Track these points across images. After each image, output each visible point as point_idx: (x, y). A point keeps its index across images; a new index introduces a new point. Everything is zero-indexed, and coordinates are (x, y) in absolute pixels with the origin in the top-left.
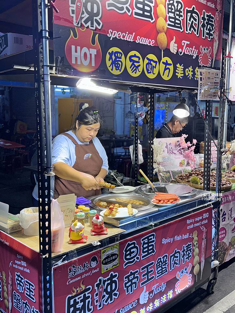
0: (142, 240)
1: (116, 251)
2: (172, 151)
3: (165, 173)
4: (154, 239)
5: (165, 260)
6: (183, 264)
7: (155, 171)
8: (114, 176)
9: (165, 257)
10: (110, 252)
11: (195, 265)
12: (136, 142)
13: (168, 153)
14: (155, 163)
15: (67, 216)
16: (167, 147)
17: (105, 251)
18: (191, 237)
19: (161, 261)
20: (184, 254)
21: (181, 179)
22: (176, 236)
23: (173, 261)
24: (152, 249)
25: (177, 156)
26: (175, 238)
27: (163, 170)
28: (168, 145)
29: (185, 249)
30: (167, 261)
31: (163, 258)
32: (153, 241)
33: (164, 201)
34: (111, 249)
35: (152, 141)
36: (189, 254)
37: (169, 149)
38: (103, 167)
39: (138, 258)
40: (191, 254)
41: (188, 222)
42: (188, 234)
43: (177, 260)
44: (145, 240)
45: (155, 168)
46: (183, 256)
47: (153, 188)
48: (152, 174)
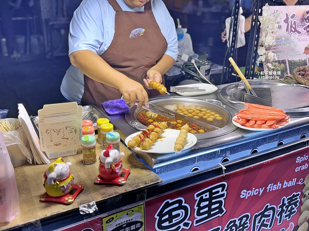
0: (198, 196)
1: (138, 216)
2: (295, 29)
3: (277, 63)
4: (225, 192)
5: (244, 222)
6: (278, 224)
7: (259, 59)
8: (195, 64)
9: (245, 218)
10: (125, 220)
11: (301, 224)
12: (235, 11)
13: (287, 30)
14: (262, 46)
15: (68, 139)
16: (286, 21)
17: (113, 218)
18: (300, 183)
19: (235, 225)
20: (283, 211)
21: (303, 75)
22: (270, 185)
23: (259, 222)
24: (219, 208)
25: (302, 37)
26: (268, 188)
27: (275, 59)
28: (290, 17)
29: (286, 202)
30: (247, 223)
31: (241, 219)
32: (223, 195)
33: (256, 121)
34: (128, 214)
35: (260, 10)
36: (292, 209)
37: (290, 25)
38: (168, 53)
39: (186, 225)
40: (295, 209)
41: (299, 160)
42: (295, 180)
43: (268, 221)
44: (204, 195)
45: (261, 55)
46: (280, 214)
47: (249, 89)
48: (255, 65)
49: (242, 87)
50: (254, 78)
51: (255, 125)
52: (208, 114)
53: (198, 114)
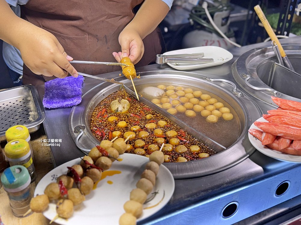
33: (292, 142)
47: (282, 57)
48: (293, 14)
49: (271, 53)
50: (291, 35)
51: (289, 148)
52: (211, 107)
53: (194, 105)
